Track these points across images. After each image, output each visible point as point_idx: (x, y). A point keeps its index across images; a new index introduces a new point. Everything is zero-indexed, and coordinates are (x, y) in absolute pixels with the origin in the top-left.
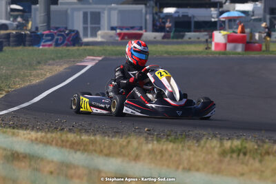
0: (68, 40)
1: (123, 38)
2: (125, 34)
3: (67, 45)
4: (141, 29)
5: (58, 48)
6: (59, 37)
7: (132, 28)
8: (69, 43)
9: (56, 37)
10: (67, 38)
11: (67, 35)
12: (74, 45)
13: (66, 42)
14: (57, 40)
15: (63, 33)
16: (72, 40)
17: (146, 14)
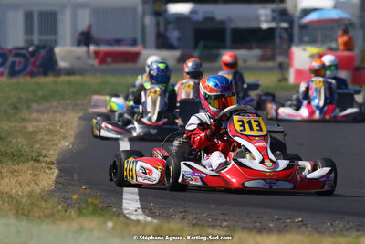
0: (34, 64)
1: (103, 61)
2: (107, 54)
3: (32, 74)
4: (134, 43)
5: (14, 80)
6: (17, 59)
7: (118, 42)
8: (35, 70)
9: (11, 59)
10: (32, 60)
11: (32, 54)
12: (45, 74)
13: (29, 68)
14: (13, 64)
15: (24, 52)
16: (41, 65)
17: (144, 14)
